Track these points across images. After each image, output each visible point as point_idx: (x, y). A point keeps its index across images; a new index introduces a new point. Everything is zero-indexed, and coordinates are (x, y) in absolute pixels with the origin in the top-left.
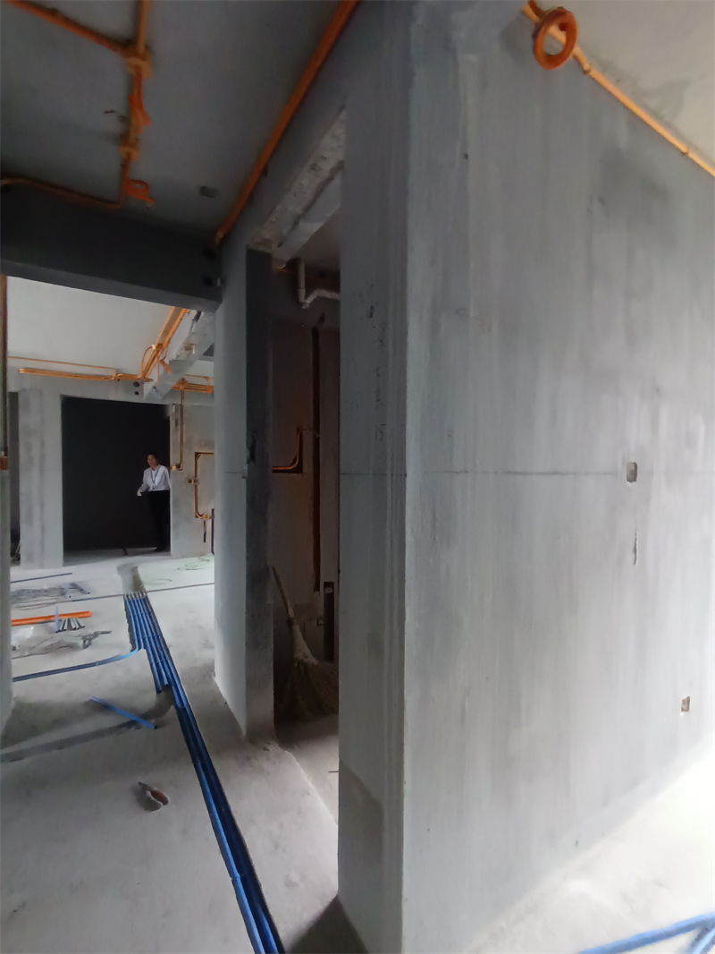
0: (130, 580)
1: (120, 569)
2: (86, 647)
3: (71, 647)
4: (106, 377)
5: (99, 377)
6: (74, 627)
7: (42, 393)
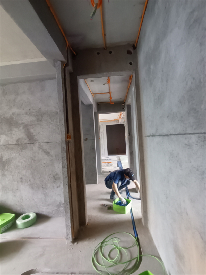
0: (118, 159)
1: (117, 157)
2: (111, 166)
3: (109, 166)
4: (113, 120)
5: (112, 120)
6: (110, 164)
7: (103, 125)
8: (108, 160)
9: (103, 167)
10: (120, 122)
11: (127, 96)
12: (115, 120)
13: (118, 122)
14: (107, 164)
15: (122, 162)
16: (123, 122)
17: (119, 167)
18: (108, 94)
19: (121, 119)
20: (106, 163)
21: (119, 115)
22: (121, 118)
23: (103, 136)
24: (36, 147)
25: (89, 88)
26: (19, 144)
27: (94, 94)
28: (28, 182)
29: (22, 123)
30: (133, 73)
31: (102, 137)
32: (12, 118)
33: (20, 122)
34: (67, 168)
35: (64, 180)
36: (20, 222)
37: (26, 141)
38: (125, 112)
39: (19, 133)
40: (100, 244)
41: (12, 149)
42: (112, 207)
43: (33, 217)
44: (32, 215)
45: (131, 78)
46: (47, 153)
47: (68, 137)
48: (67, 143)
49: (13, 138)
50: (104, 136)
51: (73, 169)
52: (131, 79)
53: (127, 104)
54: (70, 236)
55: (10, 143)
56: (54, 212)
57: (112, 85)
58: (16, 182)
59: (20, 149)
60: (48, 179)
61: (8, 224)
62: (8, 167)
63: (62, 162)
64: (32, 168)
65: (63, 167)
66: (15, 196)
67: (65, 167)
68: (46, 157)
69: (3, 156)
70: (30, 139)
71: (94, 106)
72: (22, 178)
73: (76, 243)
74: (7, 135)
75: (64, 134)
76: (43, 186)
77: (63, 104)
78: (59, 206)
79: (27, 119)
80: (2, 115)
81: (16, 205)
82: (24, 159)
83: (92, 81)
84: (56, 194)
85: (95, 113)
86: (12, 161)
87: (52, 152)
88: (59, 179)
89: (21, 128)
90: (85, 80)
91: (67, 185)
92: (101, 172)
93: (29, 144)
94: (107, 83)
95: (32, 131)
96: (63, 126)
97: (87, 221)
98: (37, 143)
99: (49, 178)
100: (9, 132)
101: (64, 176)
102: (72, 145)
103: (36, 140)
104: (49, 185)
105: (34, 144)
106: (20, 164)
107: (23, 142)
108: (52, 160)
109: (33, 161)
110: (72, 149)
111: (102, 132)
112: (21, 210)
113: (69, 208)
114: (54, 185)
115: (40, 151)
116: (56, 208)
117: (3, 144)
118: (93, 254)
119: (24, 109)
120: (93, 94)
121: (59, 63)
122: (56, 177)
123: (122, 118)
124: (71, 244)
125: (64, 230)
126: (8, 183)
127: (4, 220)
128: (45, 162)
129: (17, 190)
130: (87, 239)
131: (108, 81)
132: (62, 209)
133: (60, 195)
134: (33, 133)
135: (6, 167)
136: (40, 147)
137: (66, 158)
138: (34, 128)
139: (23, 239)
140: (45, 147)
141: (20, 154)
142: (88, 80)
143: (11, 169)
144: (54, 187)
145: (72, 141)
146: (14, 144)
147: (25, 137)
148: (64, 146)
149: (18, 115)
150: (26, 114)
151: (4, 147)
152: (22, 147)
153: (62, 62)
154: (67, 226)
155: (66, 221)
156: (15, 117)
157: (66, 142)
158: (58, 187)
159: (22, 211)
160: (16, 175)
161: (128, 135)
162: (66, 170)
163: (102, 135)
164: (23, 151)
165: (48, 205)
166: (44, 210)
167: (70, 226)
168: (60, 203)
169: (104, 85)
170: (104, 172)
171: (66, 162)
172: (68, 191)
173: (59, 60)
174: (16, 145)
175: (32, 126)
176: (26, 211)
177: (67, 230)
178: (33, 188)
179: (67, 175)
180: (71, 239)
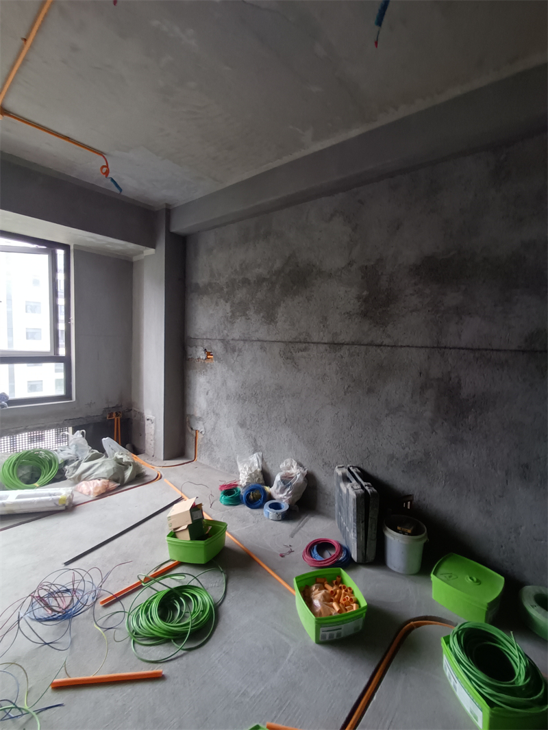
26: (532, 351)
41: (502, 364)
49: (511, 327)
55: (497, 344)
58: (501, 474)
62: (476, 418)
72: (526, 466)
86: (495, 402)
126: (468, 466)
129: (501, 496)
141: (531, 385)
143: (485, 427)
146: (513, 347)
160: (506, 452)
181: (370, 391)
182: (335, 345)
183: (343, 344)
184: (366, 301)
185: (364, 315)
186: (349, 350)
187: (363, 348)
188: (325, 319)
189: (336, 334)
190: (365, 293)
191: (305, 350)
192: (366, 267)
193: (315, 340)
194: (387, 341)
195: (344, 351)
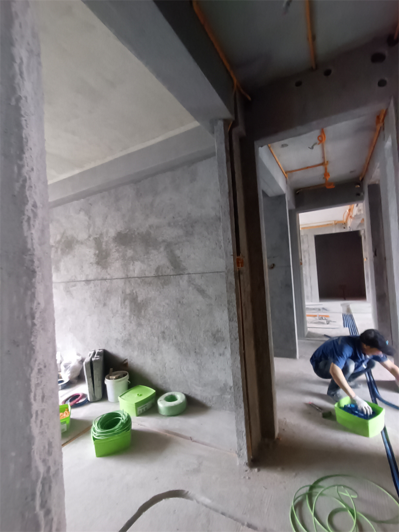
0: (345, 309)
1: (342, 305)
2: (328, 324)
3: (323, 323)
4: (331, 224)
5: (328, 224)
6: (324, 319)
7: (307, 235)
8: (319, 310)
9: (308, 325)
10: (348, 226)
11: (369, 163)
12: (337, 224)
13: (344, 226)
14: (317, 318)
15: (355, 316)
16: (358, 227)
17: (348, 328)
18: (321, 168)
19: (352, 220)
20: (315, 316)
21: (348, 211)
22: (351, 217)
23: (307, 259)
24: (184, 281)
25: (277, 162)
26: (159, 276)
27: (288, 173)
28: (172, 340)
29: (164, 241)
30: (389, 104)
31: (305, 261)
32: (149, 234)
33: (160, 239)
34: (237, 320)
35: (232, 344)
36: (162, 404)
37: (169, 271)
38: (364, 201)
39: (159, 258)
40: (308, 488)
41: (150, 283)
42: (333, 413)
43: (181, 401)
44: (180, 398)
45: (380, 118)
46: (202, 292)
47: (238, 263)
48: (238, 274)
49: (150, 265)
50: (309, 260)
51: (249, 324)
52: (381, 121)
53: (370, 183)
54: (245, 452)
55: (147, 274)
56: (214, 399)
57: (329, 147)
58: (156, 338)
59: (161, 283)
60: (205, 339)
61: (147, 404)
62: (145, 312)
63: (228, 309)
64: (179, 316)
65: (230, 320)
66: (155, 360)
67: (234, 320)
68: (200, 298)
69: (138, 295)
70: (175, 268)
71: (288, 198)
72: (164, 332)
73: (256, 470)
74: (143, 262)
75: (232, 257)
76: (195, 349)
77: (228, 200)
78: (223, 390)
79: (170, 234)
80: (136, 229)
81: (157, 375)
82: (167, 301)
83: (283, 146)
84: (217, 367)
85: (290, 211)
86: (150, 303)
87: (210, 291)
88: (223, 340)
89: (162, 249)
90: (269, 148)
91: (238, 353)
92: (306, 334)
93: (173, 275)
94: (319, 144)
95: (178, 252)
96: (229, 242)
97: (277, 432)
98: (186, 273)
99: (206, 336)
100: (146, 257)
101: (232, 337)
102: (245, 277)
103: (184, 269)
104: (206, 350)
105: (181, 275)
106: (161, 309)
107: (165, 272)
108: (211, 305)
109: (179, 305)
110: (247, 287)
111: (304, 251)
112: (164, 385)
113: (242, 398)
114: (215, 350)
115: (191, 288)
116: (217, 394)
117: (138, 276)
118: (292, 504)
119: (165, 218)
120: (286, 173)
121: (221, 124)
122: (217, 336)
123: (356, 216)
124: (247, 468)
125: (234, 438)
126: (145, 338)
127: (141, 395)
128: (198, 307)
129: (158, 350)
130: (279, 469)
131: (321, 140)
132: (228, 397)
133: (225, 370)
134: (179, 257)
135: (143, 312)
136: (190, 281)
137: (235, 303)
138: (181, 249)
139: (168, 434)
140: (199, 281)
141: (160, 292)
142: (276, 146)
143: (148, 316)
144: (213, 353)
145: (245, 269)
146: (152, 275)
147: (168, 264)
148: (232, 279)
149: (158, 227)
150: (169, 225)
151: (139, 281)
152: (163, 281)
153: (226, 121)
154: (238, 432)
155: (237, 422)
156: (152, 232)
157: (235, 271)
158: (220, 355)
159: (164, 387)
160: (156, 327)
161: (372, 254)
162: (237, 324)
163: (305, 257)
164: (165, 287)
165: (205, 385)
166: (199, 393)
167: (244, 433)
168: (225, 385)
169: (312, 148)
170: (311, 335)
171: (235, 310)
172: (239, 366)
173: (220, 119)
174: (155, 276)
175: (177, 245)
176: (171, 388)
177: (238, 439)
178: (180, 351)
179: (238, 334)
180: (245, 459)
181: (105, 305)
182: (88, 281)
183: (91, 280)
184: (98, 256)
185: (98, 263)
186: (94, 283)
187: (99, 281)
188: (82, 267)
189: (87, 275)
190: (97, 252)
191: (75, 286)
192: (96, 238)
193: (79, 279)
194: (108, 277)
195: (92, 285)
